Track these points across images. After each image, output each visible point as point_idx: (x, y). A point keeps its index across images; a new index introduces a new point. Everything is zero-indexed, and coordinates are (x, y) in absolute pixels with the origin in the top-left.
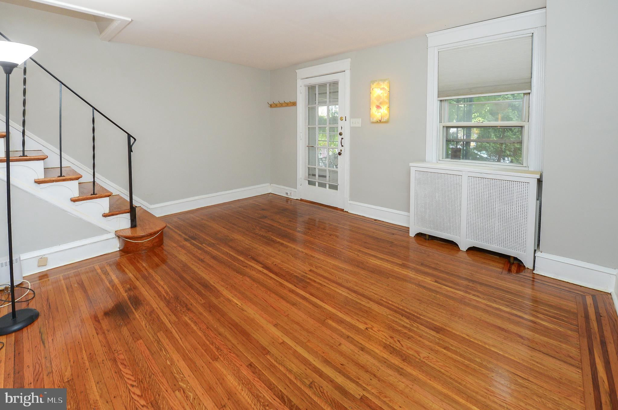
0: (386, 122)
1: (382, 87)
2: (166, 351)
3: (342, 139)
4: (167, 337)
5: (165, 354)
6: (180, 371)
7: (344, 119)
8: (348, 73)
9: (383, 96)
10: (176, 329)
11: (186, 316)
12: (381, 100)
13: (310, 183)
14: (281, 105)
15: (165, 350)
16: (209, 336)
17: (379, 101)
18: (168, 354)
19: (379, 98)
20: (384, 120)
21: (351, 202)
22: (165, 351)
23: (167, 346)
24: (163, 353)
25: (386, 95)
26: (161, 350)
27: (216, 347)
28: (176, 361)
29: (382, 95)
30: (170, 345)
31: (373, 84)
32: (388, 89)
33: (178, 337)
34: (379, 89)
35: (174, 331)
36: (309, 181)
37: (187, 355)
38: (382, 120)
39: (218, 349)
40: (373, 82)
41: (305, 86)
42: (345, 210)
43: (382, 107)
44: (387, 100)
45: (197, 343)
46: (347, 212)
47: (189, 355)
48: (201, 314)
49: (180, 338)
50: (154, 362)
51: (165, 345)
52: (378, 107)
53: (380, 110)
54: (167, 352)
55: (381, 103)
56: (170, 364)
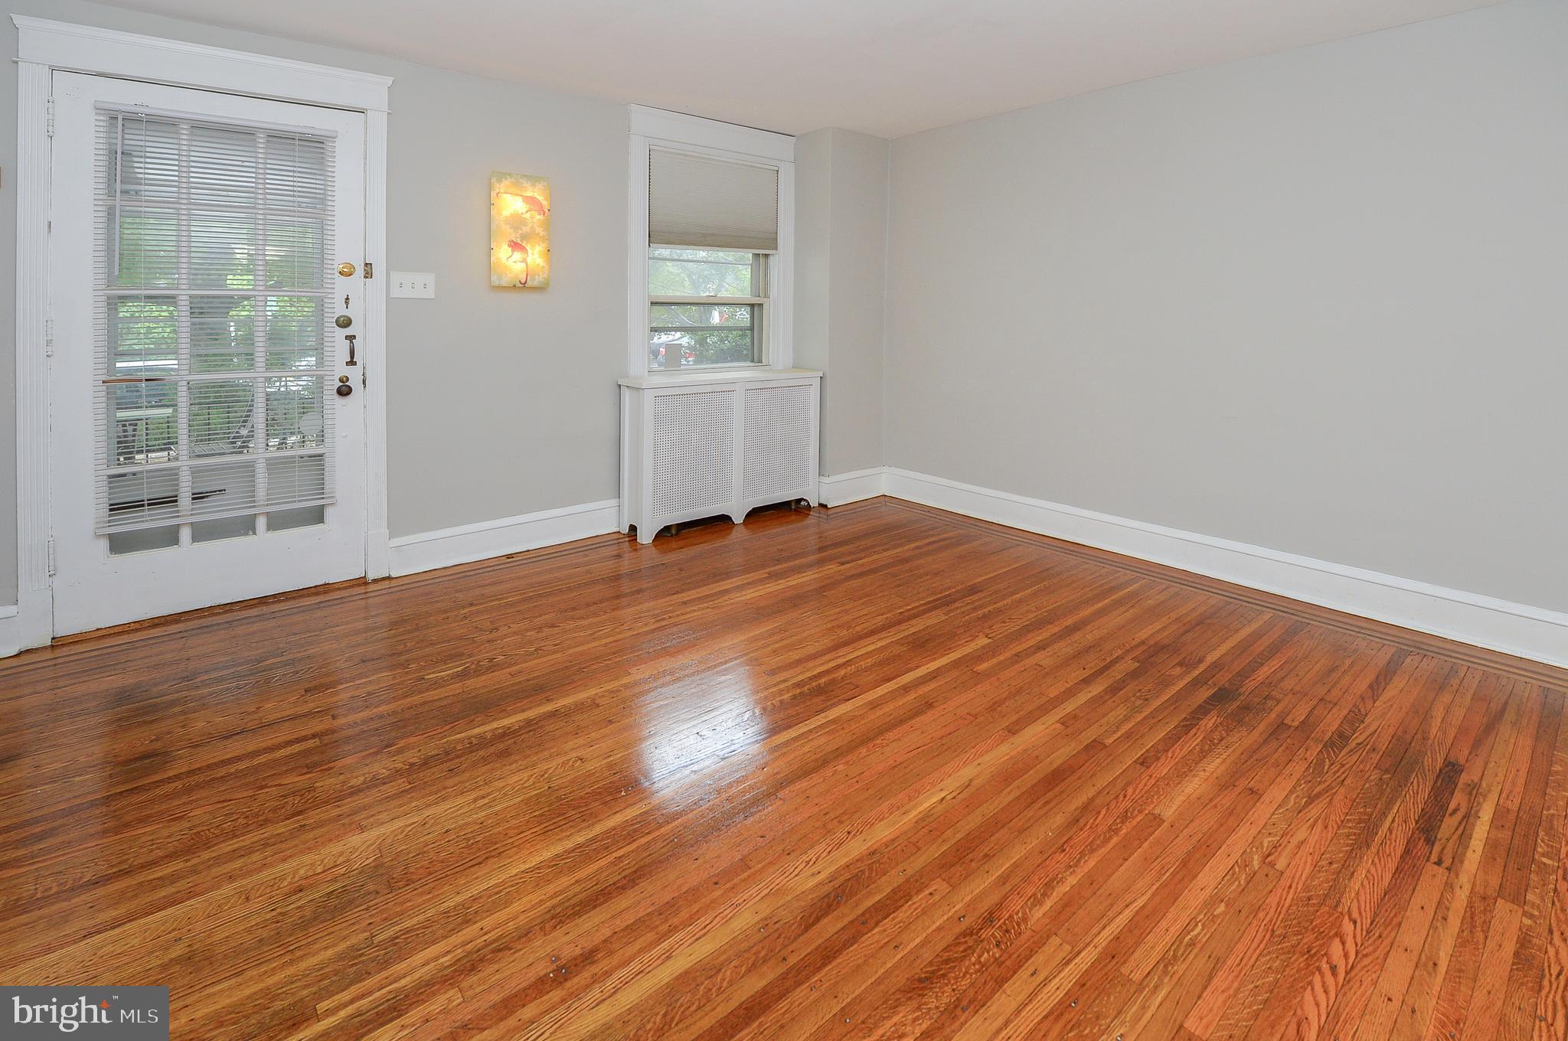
0: (540, 289)
1: (529, 194)
2: (1190, 927)
3: (353, 338)
4: (1137, 944)
5: (1200, 927)
6: (1228, 877)
7: (359, 270)
8: (379, 121)
9: (531, 217)
10: (1095, 931)
11: (1025, 919)
12: (526, 229)
15: (1186, 930)
16: (1092, 842)
17: (520, 232)
18: (1195, 918)
19: (517, 221)
20: (536, 283)
21: (400, 541)
22: (1192, 930)
23: (1172, 930)
24: (1199, 934)
25: (539, 217)
26: (1192, 943)
27: (1123, 822)
28: (1208, 892)
29: (527, 216)
30: (1164, 924)
31: (500, 181)
33: (1127, 912)
34: (520, 199)
35: (1106, 933)
36: (111, 537)
37: (1173, 875)
38: (529, 284)
39: (1125, 817)
40: (502, 176)
42: (373, 578)
43: (527, 247)
44: (542, 232)
45: (1127, 863)
46: (389, 578)
47: (1172, 870)
48: (1004, 879)
49: (1127, 906)
50: (1239, 946)
51: (1169, 939)
52: (515, 246)
53: (523, 256)
54: (1193, 924)
55: (523, 237)
56: (1223, 904)
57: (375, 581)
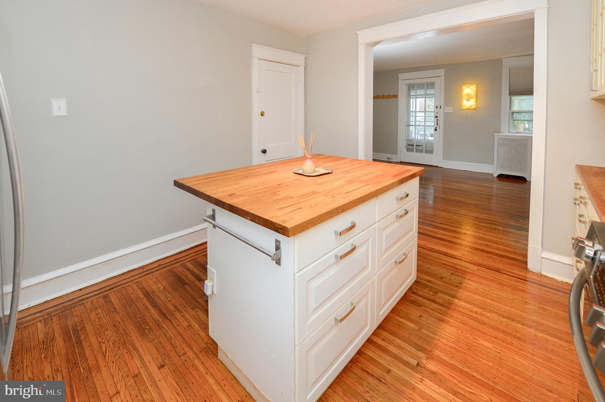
0: (474, 110)
1: (471, 88)
3: (437, 120)
7: (439, 107)
8: (443, 78)
9: (472, 93)
12: (470, 96)
13: (408, 150)
14: (383, 97)
17: (469, 97)
19: (468, 95)
20: (473, 108)
21: (444, 161)
25: (473, 93)
29: (470, 93)
31: (464, 86)
32: (475, 89)
34: (469, 89)
36: (407, 149)
38: (471, 109)
40: (464, 84)
41: (406, 84)
42: (439, 166)
43: (470, 100)
44: (474, 96)
46: (442, 167)
52: (468, 100)
53: (469, 102)
55: (470, 98)
57: (440, 167)
